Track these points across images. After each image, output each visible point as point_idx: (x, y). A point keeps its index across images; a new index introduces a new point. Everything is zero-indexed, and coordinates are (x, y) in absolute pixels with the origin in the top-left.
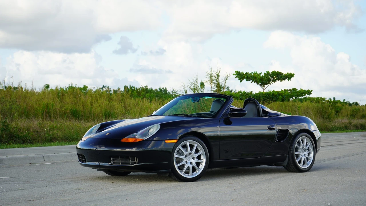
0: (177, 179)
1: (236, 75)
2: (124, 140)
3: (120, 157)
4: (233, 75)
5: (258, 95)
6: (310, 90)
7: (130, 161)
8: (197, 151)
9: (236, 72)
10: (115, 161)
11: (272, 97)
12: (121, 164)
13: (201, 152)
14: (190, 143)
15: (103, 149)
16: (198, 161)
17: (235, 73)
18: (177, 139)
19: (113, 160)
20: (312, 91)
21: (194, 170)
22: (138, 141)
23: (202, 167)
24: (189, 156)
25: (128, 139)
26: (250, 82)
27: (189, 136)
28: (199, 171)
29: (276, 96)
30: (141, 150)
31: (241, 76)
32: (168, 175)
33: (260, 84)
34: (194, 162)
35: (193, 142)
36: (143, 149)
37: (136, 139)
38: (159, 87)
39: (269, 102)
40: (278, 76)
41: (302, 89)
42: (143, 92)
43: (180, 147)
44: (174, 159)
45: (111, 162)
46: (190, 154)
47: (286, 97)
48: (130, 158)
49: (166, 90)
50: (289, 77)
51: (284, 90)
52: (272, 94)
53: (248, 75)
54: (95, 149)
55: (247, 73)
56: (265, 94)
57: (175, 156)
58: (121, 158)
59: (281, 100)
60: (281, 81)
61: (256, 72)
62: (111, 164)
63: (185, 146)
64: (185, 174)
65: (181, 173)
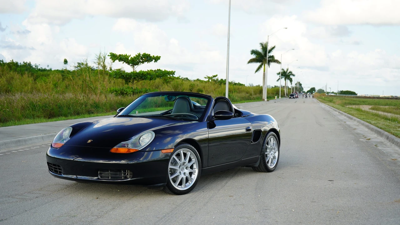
0: (170, 192)
1: (110, 56)
2: (114, 150)
3: (109, 170)
4: (108, 56)
5: (130, 74)
6: (173, 71)
7: (123, 175)
8: (190, 160)
9: (110, 53)
10: (103, 175)
11: (141, 76)
12: (111, 177)
13: (194, 160)
14: (184, 152)
15: (80, 159)
16: (191, 171)
17: (110, 55)
18: (173, 148)
19: (101, 174)
20: (175, 72)
21: (187, 180)
22: (132, 151)
23: (195, 177)
24: (183, 166)
25: (117, 149)
26: (122, 62)
27: (183, 144)
28: (192, 181)
29: (145, 75)
30: (133, 163)
31: (114, 57)
32: (162, 188)
33: (131, 64)
34: (187, 171)
35: (187, 150)
36: (136, 161)
37: (129, 149)
38: (23, 61)
39: (138, 80)
40: (147, 58)
41: (166, 70)
42: (14, 67)
43: (174, 156)
44: (169, 170)
45: (98, 176)
46: (184, 163)
47: (153, 76)
48: (122, 172)
49: (30, 64)
50: (157, 59)
51: (150, 70)
52: (141, 73)
53: (121, 56)
54: (72, 159)
55: (120, 55)
56: (136, 74)
57: (170, 166)
58: (111, 172)
59: (150, 79)
60: (148, 63)
61: (126, 54)
62: (99, 179)
63: (178, 155)
64: (179, 186)
65: (175, 185)
